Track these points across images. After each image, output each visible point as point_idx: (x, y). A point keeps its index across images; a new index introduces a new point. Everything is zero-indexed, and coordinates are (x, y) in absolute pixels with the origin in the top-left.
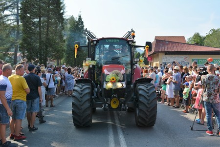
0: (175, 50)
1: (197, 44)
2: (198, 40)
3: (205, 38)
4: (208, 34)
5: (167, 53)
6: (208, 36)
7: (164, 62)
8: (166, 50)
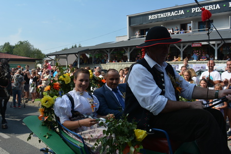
1: (8, 53)
2: (9, 49)
3: (14, 47)
6: (16, 46)
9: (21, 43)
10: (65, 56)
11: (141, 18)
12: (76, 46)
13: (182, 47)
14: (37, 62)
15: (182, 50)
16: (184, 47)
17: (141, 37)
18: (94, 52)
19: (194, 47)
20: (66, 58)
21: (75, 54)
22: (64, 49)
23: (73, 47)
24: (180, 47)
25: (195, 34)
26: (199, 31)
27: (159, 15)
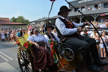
0: (6, 24)
1: (14, 22)
2: (14, 20)
3: (16, 19)
5: (3, 25)
6: (18, 18)
7: (2, 28)
8: (3, 24)
9: (20, 17)
10: (39, 22)
11: (75, 2)
12: (44, 18)
13: (95, 16)
14: (27, 25)
15: (95, 18)
16: (96, 16)
17: (75, 12)
18: (53, 20)
19: (101, 16)
20: (40, 23)
21: (44, 21)
22: (39, 19)
23: (43, 18)
24: (94, 16)
25: (102, 9)
26: (104, 8)
27: (84, 1)
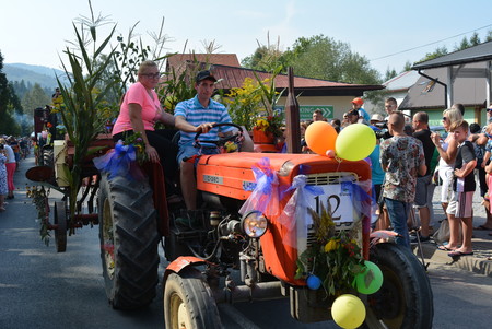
4: (291, 49)
9: (305, 43)
12: (475, 41)
20: (488, 74)
23: (465, 45)
